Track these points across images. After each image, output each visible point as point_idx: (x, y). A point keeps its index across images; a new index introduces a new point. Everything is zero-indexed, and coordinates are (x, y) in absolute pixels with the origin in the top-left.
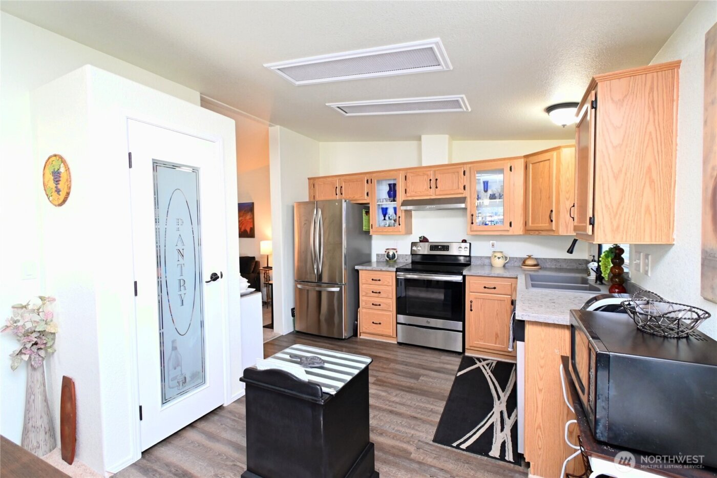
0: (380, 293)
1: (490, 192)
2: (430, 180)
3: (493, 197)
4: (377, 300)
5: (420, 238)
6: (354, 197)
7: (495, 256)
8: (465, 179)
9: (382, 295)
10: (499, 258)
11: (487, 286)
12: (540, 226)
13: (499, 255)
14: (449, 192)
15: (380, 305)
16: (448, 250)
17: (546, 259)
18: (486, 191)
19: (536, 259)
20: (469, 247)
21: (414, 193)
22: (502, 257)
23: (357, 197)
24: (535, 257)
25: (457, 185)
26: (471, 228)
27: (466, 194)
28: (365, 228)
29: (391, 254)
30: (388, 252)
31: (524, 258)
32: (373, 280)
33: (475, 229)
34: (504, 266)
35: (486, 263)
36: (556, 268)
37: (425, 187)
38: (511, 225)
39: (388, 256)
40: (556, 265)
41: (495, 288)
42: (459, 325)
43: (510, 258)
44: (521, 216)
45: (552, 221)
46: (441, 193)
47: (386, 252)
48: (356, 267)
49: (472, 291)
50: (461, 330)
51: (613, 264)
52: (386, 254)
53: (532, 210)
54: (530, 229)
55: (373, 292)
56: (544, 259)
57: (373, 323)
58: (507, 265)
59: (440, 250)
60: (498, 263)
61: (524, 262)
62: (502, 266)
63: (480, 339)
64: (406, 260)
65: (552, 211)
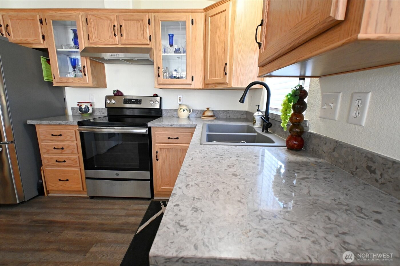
0: (63, 149)
1: (175, 47)
2: (114, 26)
3: (177, 51)
4: (61, 157)
5: (114, 91)
6: (27, 40)
7: (181, 109)
8: (151, 29)
9: (66, 151)
10: (184, 110)
11: (170, 137)
12: (216, 80)
13: (184, 108)
14: (134, 42)
15: (65, 161)
16: (141, 104)
17: (220, 110)
18: (171, 45)
19: (213, 111)
20: (159, 101)
21: (97, 40)
22: (187, 109)
23: (30, 40)
24: (212, 109)
25: (142, 35)
26: (158, 81)
27: (152, 45)
28: (45, 78)
29: (83, 106)
30: (81, 106)
31: (204, 110)
32: (52, 135)
33: (161, 82)
34: (189, 117)
35: (174, 115)
36: (226, 118)
37: (110, 34)
38: (193, 80)
39: (80, 109)
40: (226, 116)
41: (177, 138)
42: (146, 174)
43: (193, 110)
44: (201, 71)
45: (226, 74)
46: (127, 42)
47: (78, 105)
48: (29, 122)
49: (157, 142)
50: (149, 178)
51: (293, 110)
52: (78, 107)
53: (210, 65)
54: (208, 82)
55: (55, 148)
56: (218, 110)
57: (60, 180)
58: (190, 116)
59: (133, 103)
60: (184, 114)
61: (204, 114)
62: (187, 117)
63: (166, 184)
64: (103, 113)
65: (226, 64)
